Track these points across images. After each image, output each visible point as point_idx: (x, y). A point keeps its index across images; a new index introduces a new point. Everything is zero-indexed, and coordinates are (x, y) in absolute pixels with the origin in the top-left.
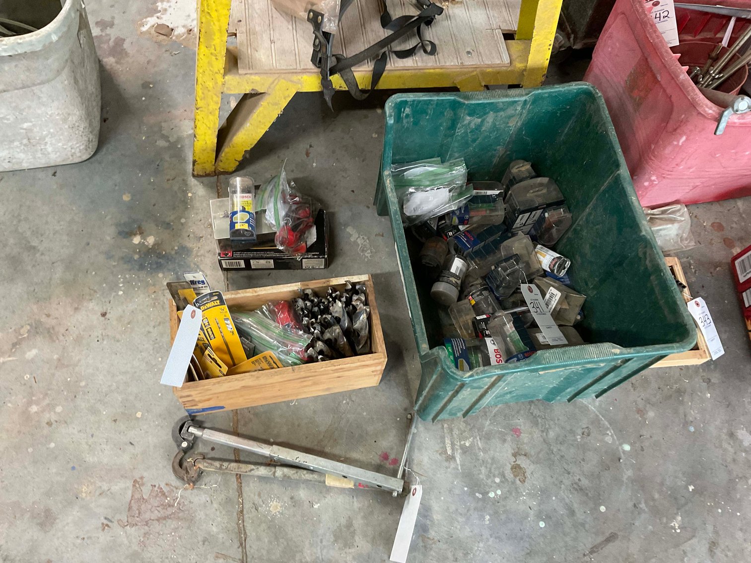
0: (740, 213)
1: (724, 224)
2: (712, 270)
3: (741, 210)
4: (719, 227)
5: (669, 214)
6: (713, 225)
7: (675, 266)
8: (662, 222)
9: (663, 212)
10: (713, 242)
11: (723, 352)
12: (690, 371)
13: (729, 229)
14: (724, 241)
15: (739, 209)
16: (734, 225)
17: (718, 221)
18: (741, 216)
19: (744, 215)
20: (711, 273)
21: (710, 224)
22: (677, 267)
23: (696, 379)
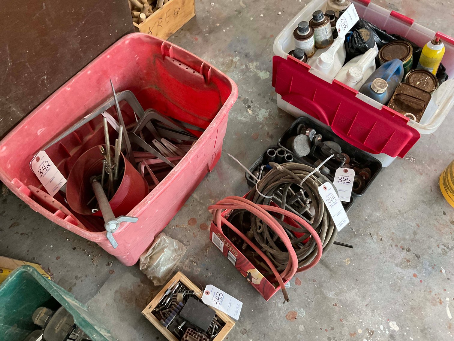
0: (198, 202)
1: (195, 217)
2: (205, 254)
3: (198, 200)
4: (193, 221)
5: (157, 248)
6: (189, 224)
7: (181, 279)
8: (157, 255)
9: (154, 249)
10: (195, 234)
11: (241, 304)
12: (232, 334)
13: (199, 217)
14: (201, 228)
15: (196, 200)
16: (200, 212)
17: (190, 218)
18: (200, 203)
19: (201, 202)
20: (206, 256)
21: (187, 224)
22: (183, 278)
23: (239, 337)
